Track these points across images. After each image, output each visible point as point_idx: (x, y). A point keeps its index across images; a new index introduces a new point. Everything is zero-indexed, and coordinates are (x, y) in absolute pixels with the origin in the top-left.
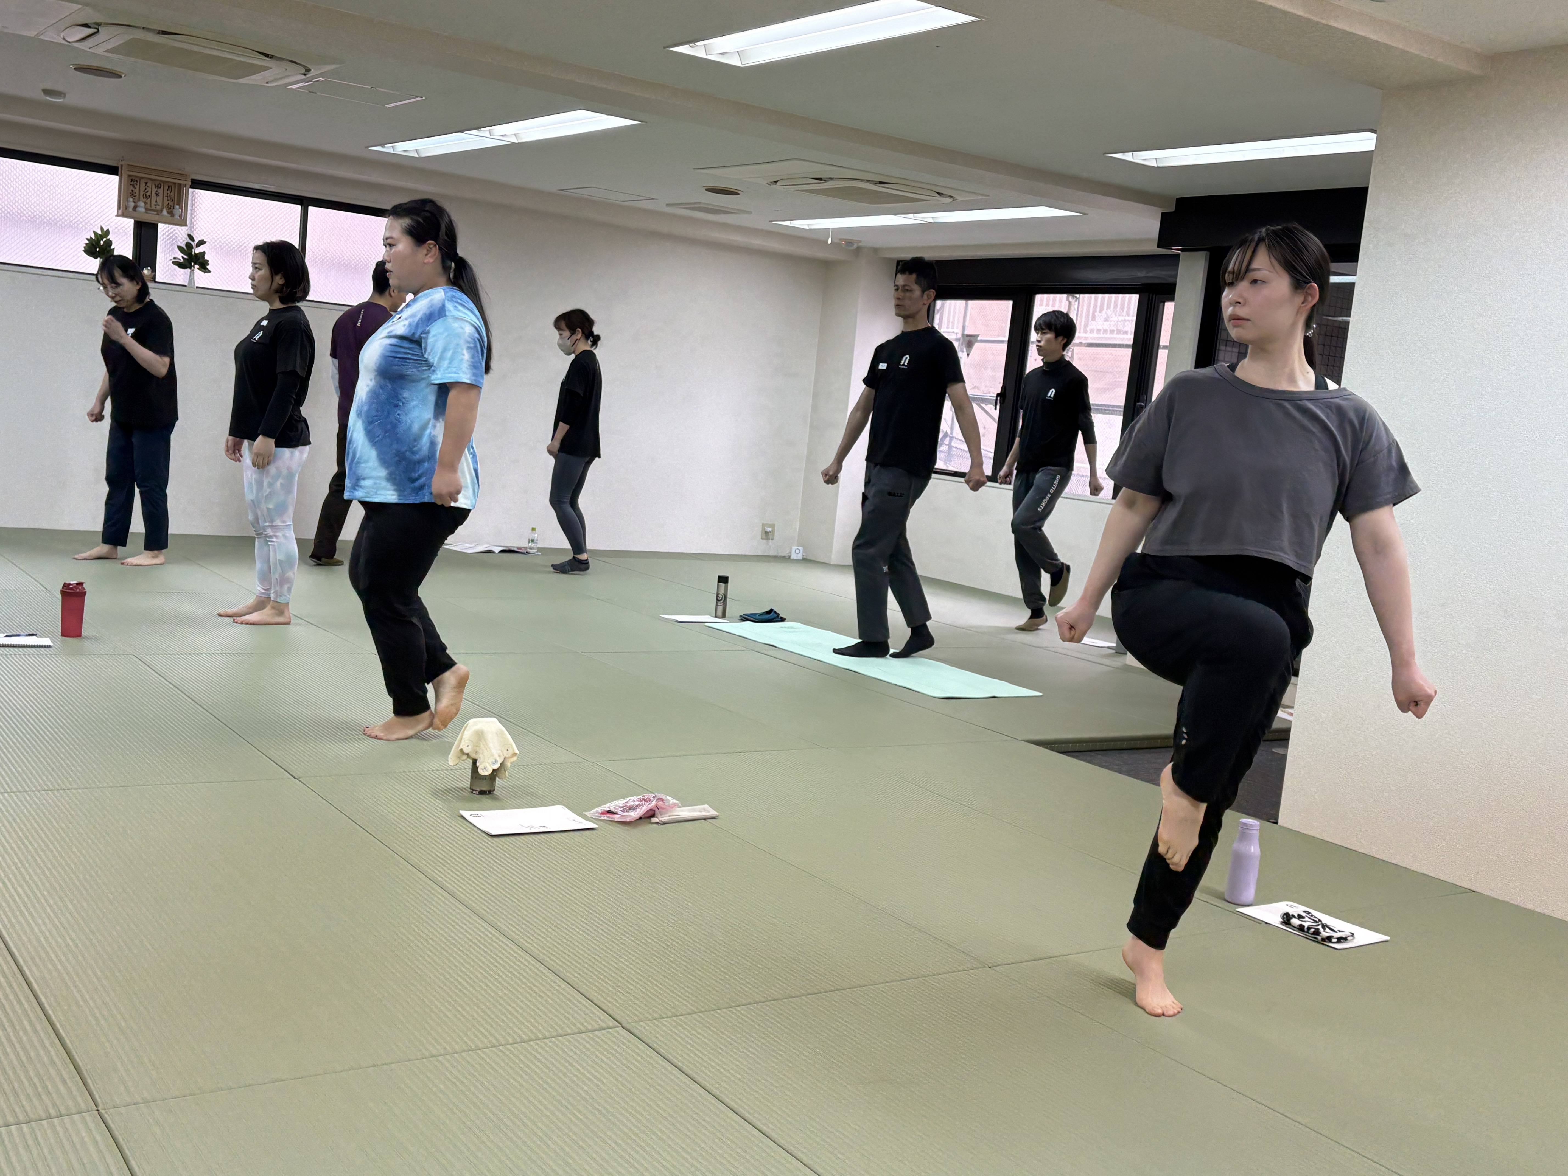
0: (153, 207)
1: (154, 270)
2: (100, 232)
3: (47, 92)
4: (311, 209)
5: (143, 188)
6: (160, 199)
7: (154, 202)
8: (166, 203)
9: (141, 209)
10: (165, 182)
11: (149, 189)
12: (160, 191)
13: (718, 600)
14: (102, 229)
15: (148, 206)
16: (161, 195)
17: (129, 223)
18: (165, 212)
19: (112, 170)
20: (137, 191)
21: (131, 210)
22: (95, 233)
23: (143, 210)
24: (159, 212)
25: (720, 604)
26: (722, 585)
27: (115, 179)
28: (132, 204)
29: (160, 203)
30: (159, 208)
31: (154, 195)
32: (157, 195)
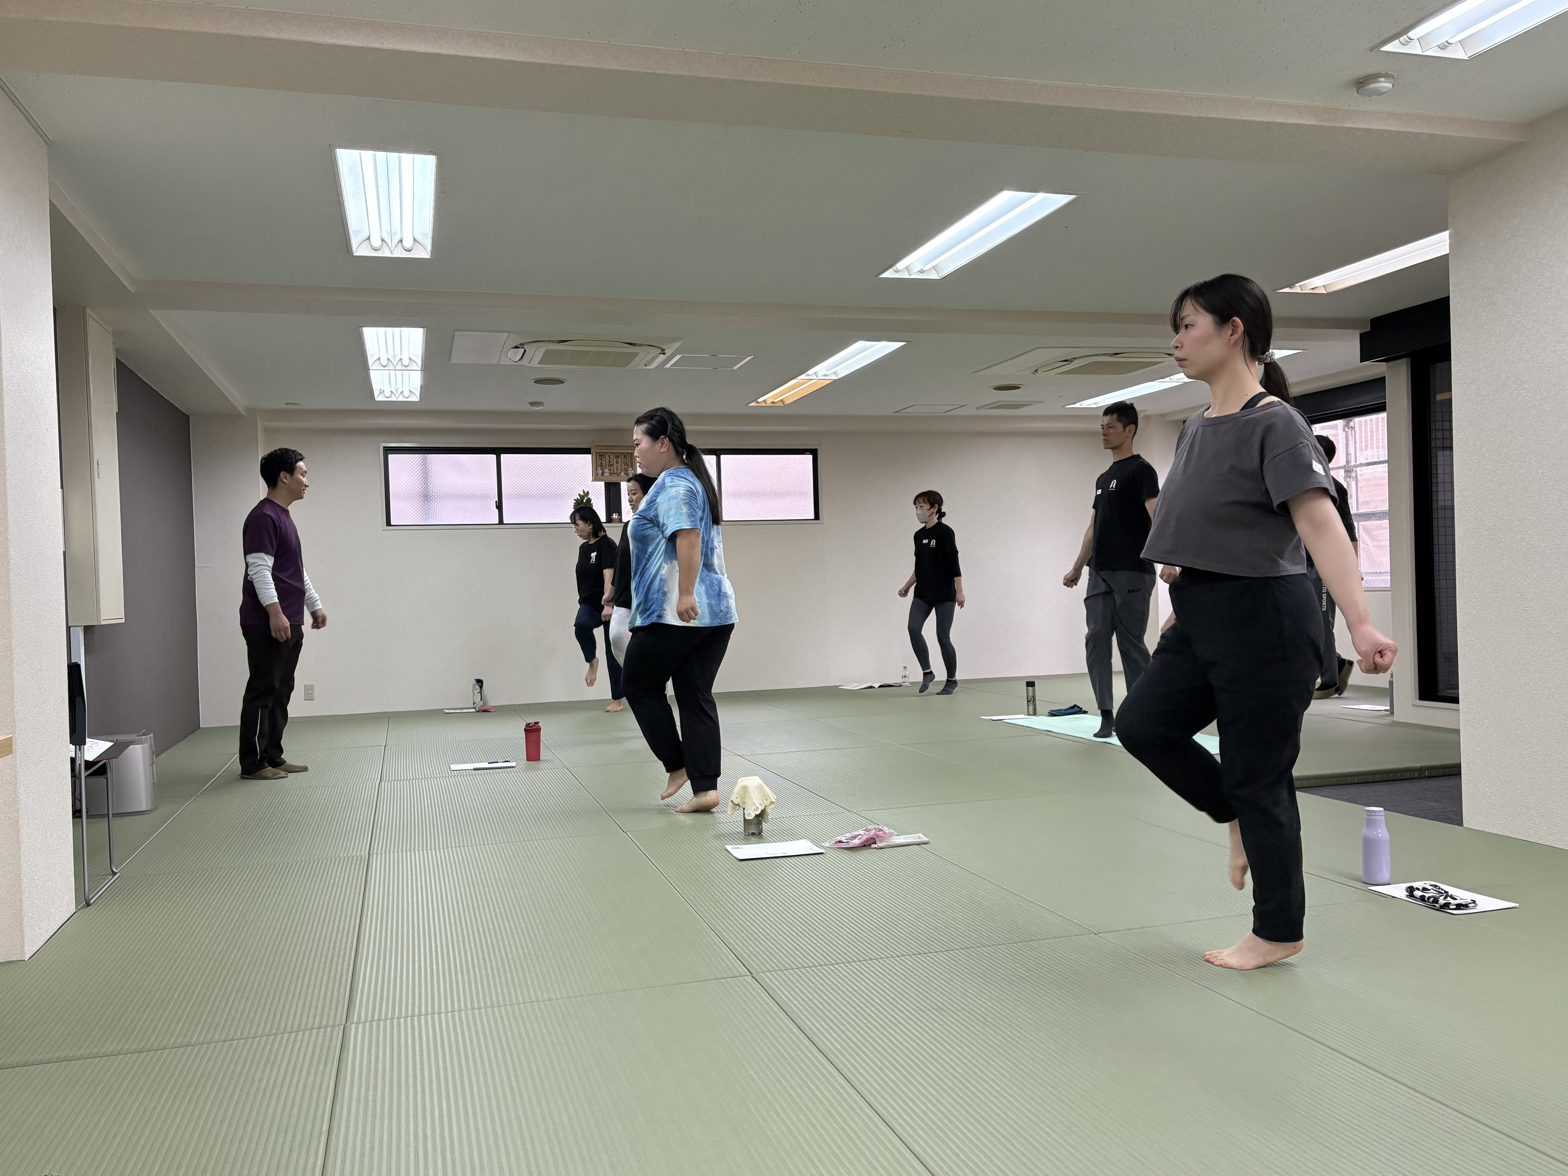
0: (615, 471)
1: (620, 514)
2: (582, 494)
3: (532, 404)
4: (723, 457)
5: (607, 460)
6: (619, 465)
7: (615, 468)
8: (624, 467)
9: (607, 474)
10: (622, 453)
11: (611, 460)
12: (619, 460)
13: (1028, 701)
14: (584, 491)
15: (612, 471)
16: (619, 462)
17: (602, 485)
18: (623, 474)
19: (586, 451)
20: (604, 462)
21: (600, 475)
22: (579, 495)
23: (608, 474)
24: (618, 474)
25: (1031, 703)
26: (1030, 688)
27: (590, 456)
28: (600, 472)
29: (619, 468)
30: (619, 471)
31: (615, 463)
32: (617, 463)
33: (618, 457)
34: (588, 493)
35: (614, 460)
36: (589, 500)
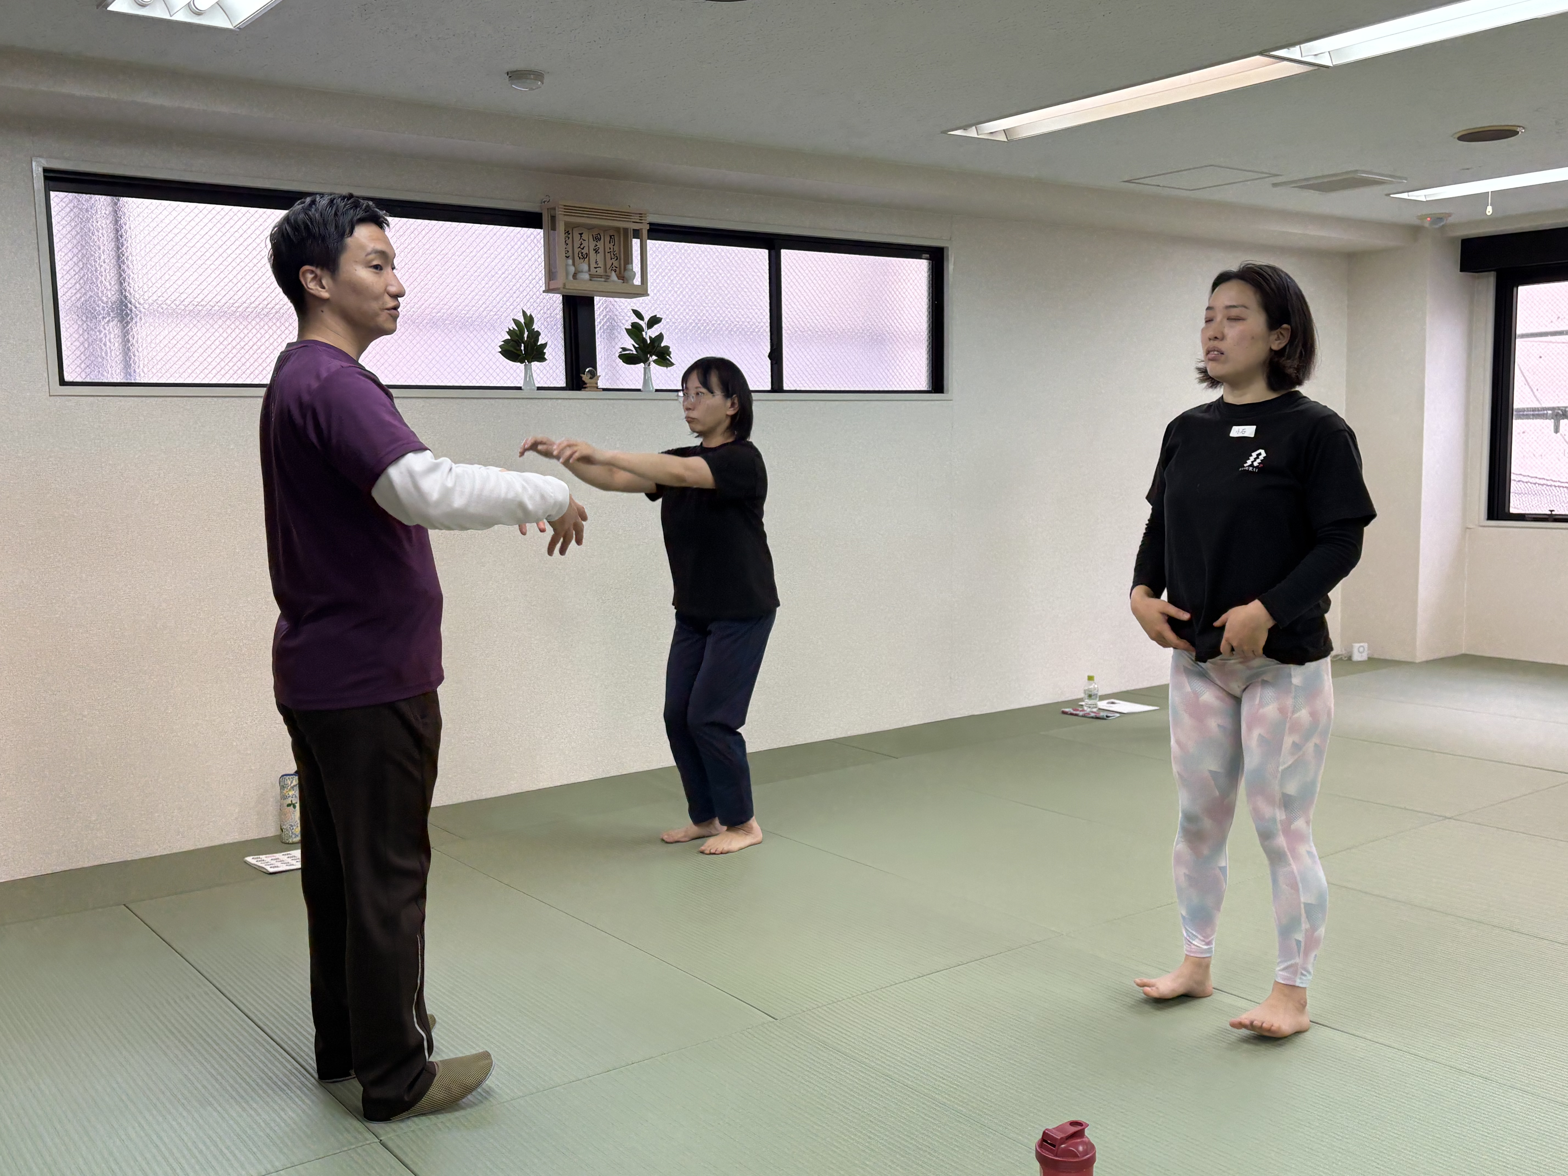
3: (515, 75)
5: (577, 245)
6: (600, 257)
7: (593, 265)
8: (609, 263)
10: (606, 230)
11: (585, 244)
12: (600, 244)
14: (525, 314)
16: (601, 250)
17: (557, 301)
20: (572, 248)
21: (571, 277)
23: (586, 276)
24: (605, 278)
28: (572, 270)
31: (592, 253)
32: (596, 251)
33: (597, 239)
34: (529, 320)
35: (590, 245)
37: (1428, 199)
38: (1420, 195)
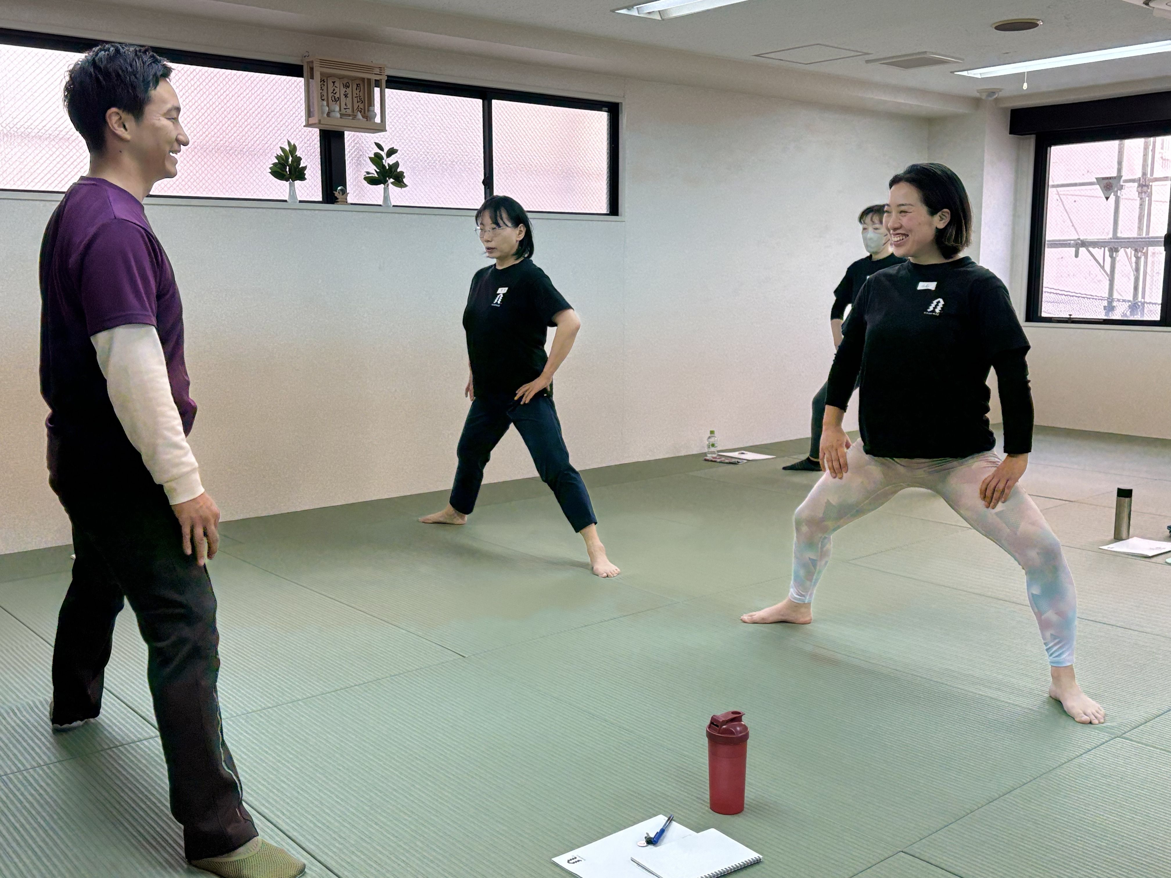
5: (331, 90)
6: (349, 101)
8: (356, 105)
11: (337, 90)
12: (349, 91)
15: (343, 111)
16: (350, 95)
17: (315, 134)
18: (359, 116)
20: (325, 92)
21: (325, 115)
22: (283, 149)
23: (338, 115)
24: (353, 117)
29: (349, 106)
30: (349, 111)
31: (343, 97)
32: (346, 96)
33: (347, 86)
34: (293, 149)
35: (341, 91)
36: (298, 160)
37: (983, 77)
38: (977, 73)
